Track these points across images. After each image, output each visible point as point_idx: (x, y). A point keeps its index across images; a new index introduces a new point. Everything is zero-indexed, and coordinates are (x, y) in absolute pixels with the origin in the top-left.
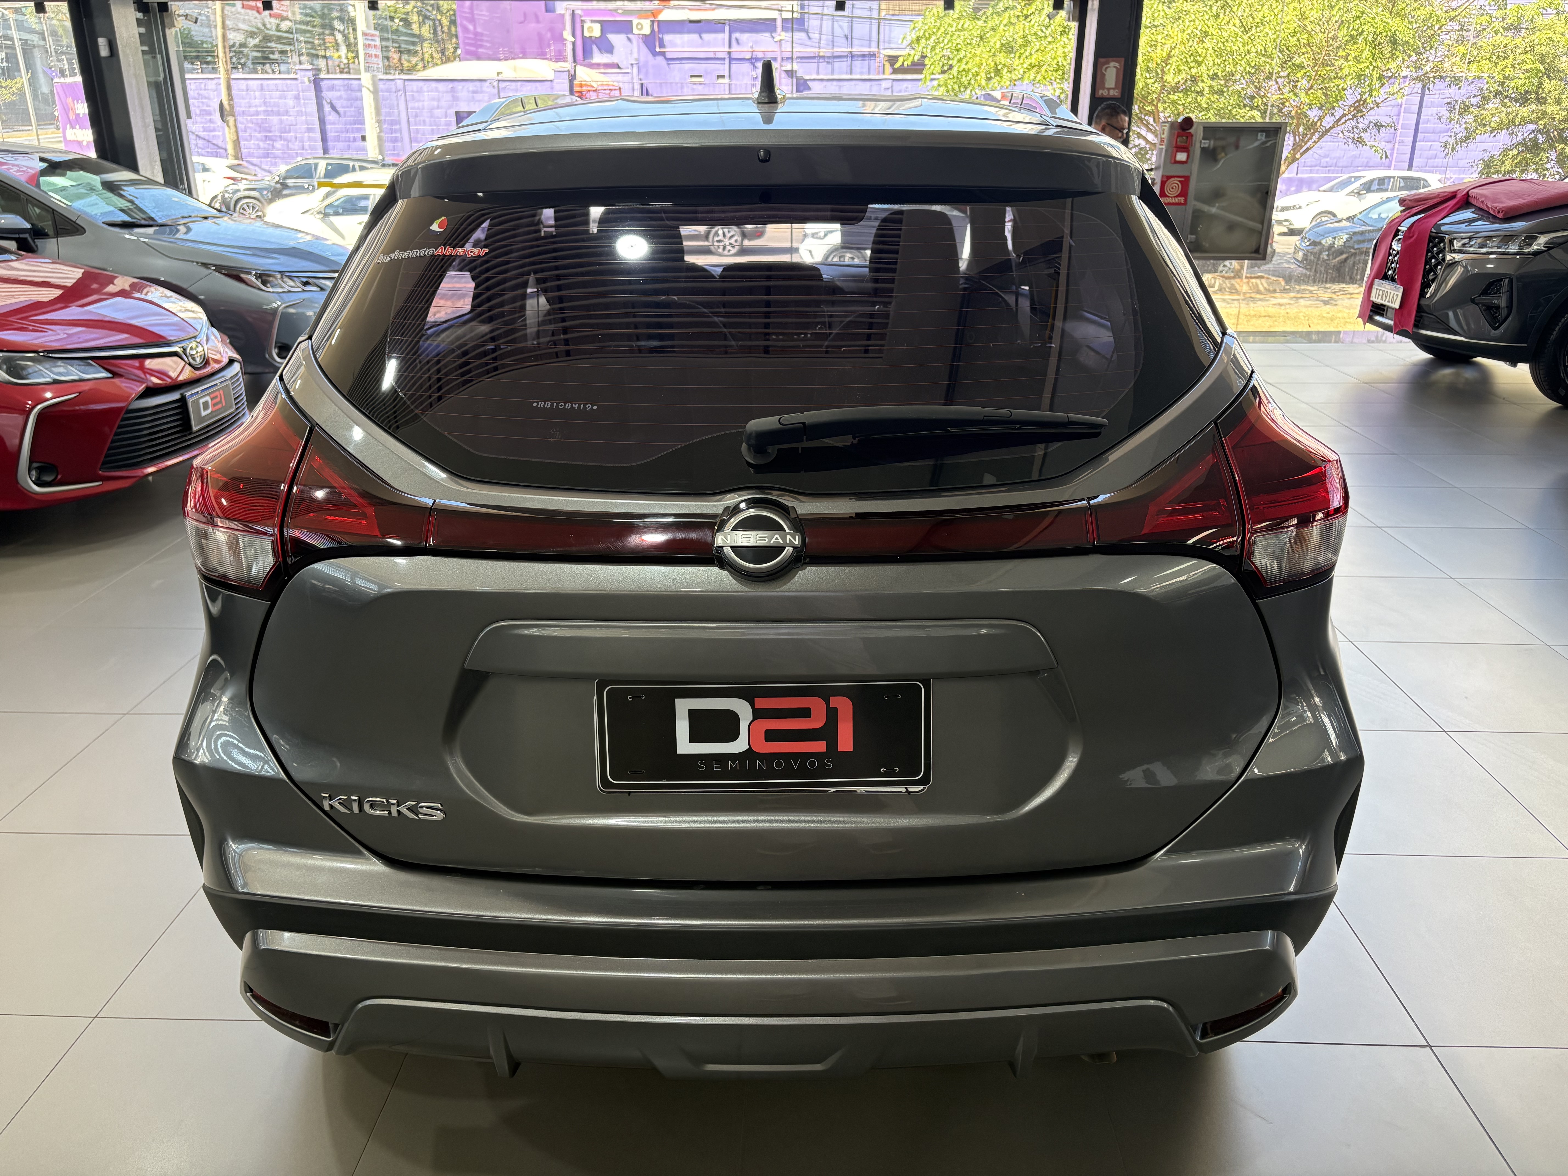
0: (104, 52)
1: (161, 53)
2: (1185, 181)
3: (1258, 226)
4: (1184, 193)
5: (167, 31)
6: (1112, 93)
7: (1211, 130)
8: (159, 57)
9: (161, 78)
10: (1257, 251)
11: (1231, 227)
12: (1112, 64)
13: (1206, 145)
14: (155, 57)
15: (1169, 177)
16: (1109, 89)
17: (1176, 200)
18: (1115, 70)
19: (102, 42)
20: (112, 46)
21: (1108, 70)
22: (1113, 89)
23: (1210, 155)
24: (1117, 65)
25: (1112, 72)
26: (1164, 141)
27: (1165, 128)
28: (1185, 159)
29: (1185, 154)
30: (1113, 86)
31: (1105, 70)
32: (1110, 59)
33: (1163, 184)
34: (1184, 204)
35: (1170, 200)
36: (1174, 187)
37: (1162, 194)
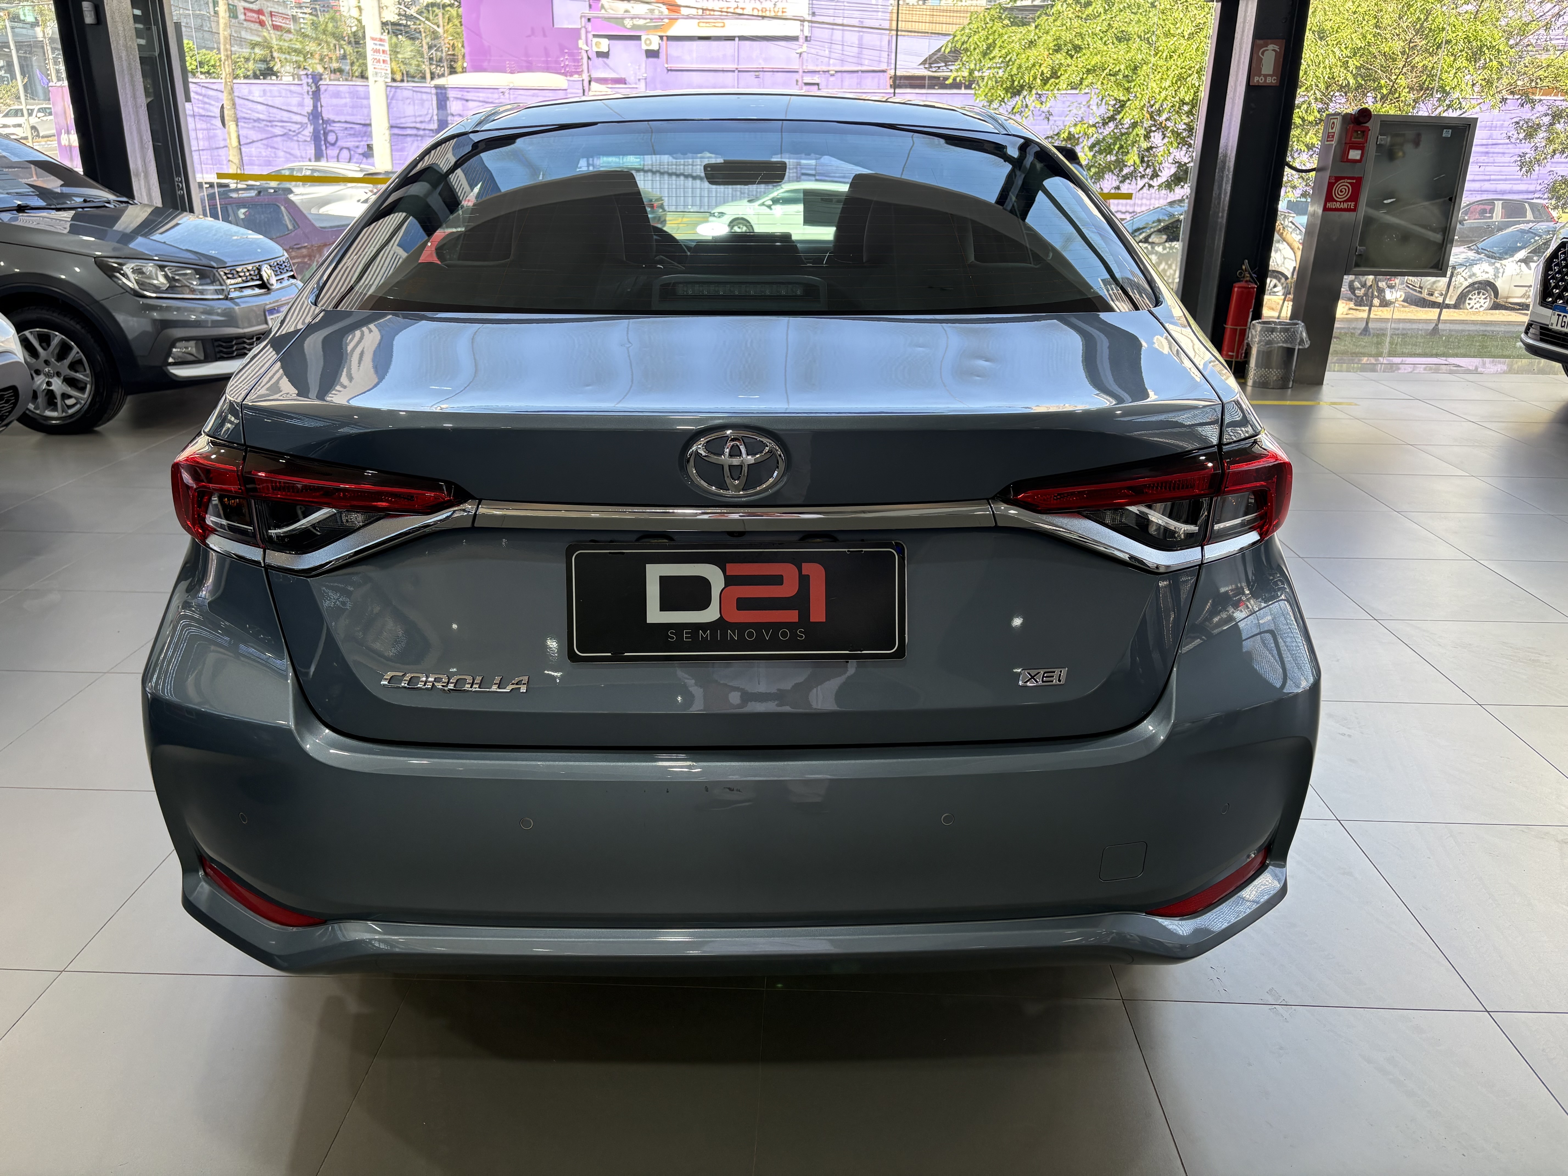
0: (89, 19)
2: (1357, 185)
3: (1439, 238)
4: (1354, 197)
6: (1268, 80)
7: (1391, 125)
10: (1435, 265)
11: (1407, 237)
12: (1271, 47)
13: (1385, 142)
15: (1338, 179)
16: (1266, 76)
17: (1346, 205)
18: (1274, 53)
20: (98, 12)
21: (1265, 54)
22: (1271, 76)
23: (1389, 154)
24: (1277, 48)
25: (1270, 56)
26: (1333, 136)
27: (1335, 121)
28: (1358, 157)
29: (1359, 152)
30: (1271, 73)
31: (1263, 54)
32: (1269, 41)
33: (1331, 186)
34: (1354, 210)
35: (1338, 205)
36: (1343, 190)
37: (1329, 198)
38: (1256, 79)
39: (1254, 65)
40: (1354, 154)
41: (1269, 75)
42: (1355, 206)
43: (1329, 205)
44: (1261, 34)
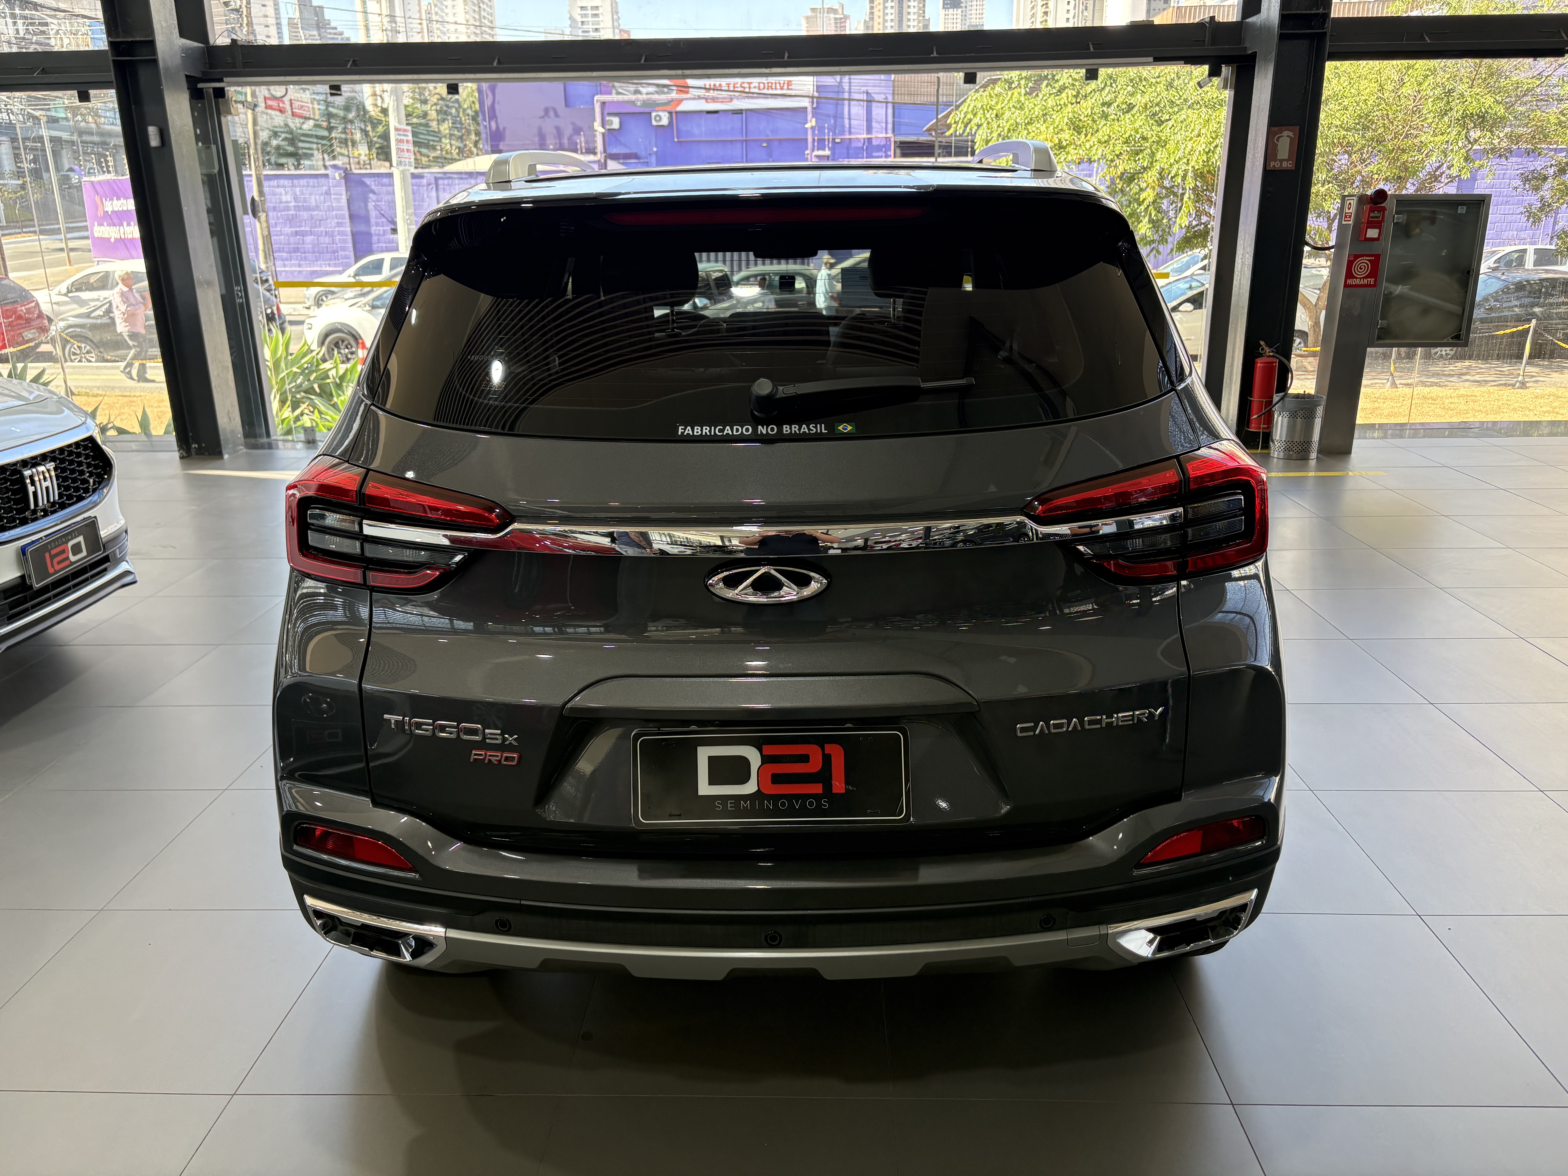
0: (154, 142)
1: (216, 143)
2: (1376, 262)
3: (1456, 309)
4: (1374, 273)
5: (223, 119)
6: (1285, 165)
7: (1404, 202)
8: (214, 147)
9: (216, 171)
10: (1457, 337)
11: (1427, 310)
12: (1285, 133)
13: (1401, 220)
14: (209, 148)
15: (1357, 257)
16: (1281, 161)
17: (1366, 281)
18: (1288, 139)
19: (152, 131)
20: (164, 134)
21: (1281, 139)
22: (1287, 160)
23: (1404, 231)
24: (1291, 134)
25: (1285, 142)
26: (1350, 217)
27: (1352, 202)
28: (1376, 236)
29: (1377, 231)
30: (1286, 157)
31: (1278, 140)
32: (1284, 128)
33: (1350, 264)
34: (1374, 286)
35: (1358, 282)
36: (1362, 267)
37: (1349, 275)
38: (1272, 164)
39: (1269, 151)
40: (1372, 233)
41: (1285, 160)
42: (1375, 282)
43: (1349, 282)
44: (1276, 122)
